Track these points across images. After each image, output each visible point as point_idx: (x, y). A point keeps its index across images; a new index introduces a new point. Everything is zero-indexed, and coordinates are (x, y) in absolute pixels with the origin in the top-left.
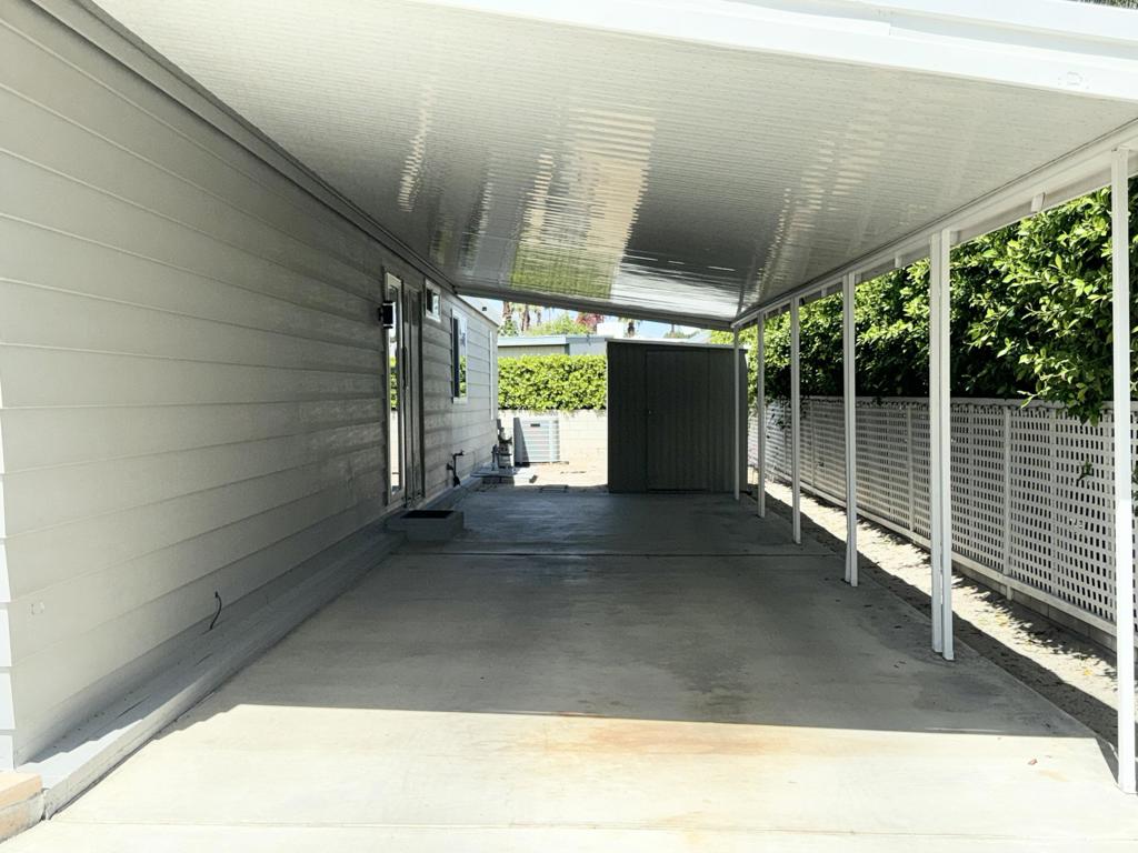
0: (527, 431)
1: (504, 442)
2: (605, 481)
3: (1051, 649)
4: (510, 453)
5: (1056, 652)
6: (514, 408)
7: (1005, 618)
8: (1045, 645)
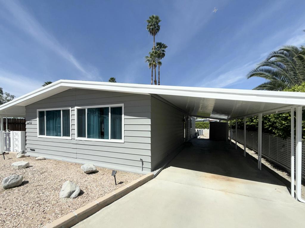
0: (199, 131)
1: (196, 133)
2: (209, 138)
3: (277, 170)
4: (197, 134)
5: (278, 170)
6: (197, 128)
7: (269, 164)
8: (276, 169)
